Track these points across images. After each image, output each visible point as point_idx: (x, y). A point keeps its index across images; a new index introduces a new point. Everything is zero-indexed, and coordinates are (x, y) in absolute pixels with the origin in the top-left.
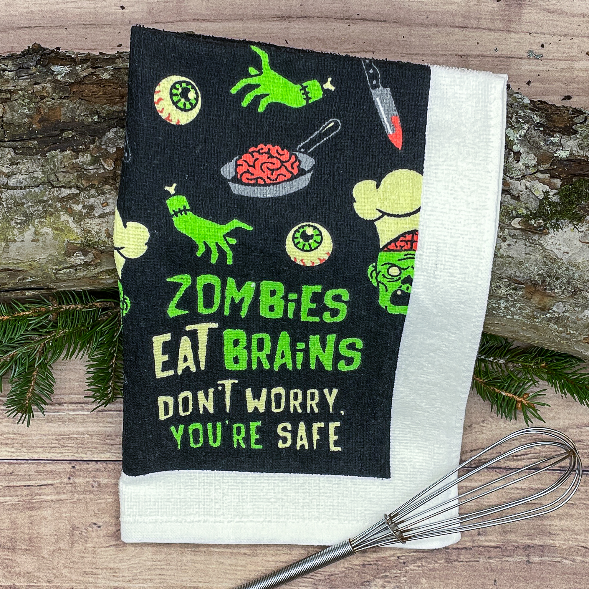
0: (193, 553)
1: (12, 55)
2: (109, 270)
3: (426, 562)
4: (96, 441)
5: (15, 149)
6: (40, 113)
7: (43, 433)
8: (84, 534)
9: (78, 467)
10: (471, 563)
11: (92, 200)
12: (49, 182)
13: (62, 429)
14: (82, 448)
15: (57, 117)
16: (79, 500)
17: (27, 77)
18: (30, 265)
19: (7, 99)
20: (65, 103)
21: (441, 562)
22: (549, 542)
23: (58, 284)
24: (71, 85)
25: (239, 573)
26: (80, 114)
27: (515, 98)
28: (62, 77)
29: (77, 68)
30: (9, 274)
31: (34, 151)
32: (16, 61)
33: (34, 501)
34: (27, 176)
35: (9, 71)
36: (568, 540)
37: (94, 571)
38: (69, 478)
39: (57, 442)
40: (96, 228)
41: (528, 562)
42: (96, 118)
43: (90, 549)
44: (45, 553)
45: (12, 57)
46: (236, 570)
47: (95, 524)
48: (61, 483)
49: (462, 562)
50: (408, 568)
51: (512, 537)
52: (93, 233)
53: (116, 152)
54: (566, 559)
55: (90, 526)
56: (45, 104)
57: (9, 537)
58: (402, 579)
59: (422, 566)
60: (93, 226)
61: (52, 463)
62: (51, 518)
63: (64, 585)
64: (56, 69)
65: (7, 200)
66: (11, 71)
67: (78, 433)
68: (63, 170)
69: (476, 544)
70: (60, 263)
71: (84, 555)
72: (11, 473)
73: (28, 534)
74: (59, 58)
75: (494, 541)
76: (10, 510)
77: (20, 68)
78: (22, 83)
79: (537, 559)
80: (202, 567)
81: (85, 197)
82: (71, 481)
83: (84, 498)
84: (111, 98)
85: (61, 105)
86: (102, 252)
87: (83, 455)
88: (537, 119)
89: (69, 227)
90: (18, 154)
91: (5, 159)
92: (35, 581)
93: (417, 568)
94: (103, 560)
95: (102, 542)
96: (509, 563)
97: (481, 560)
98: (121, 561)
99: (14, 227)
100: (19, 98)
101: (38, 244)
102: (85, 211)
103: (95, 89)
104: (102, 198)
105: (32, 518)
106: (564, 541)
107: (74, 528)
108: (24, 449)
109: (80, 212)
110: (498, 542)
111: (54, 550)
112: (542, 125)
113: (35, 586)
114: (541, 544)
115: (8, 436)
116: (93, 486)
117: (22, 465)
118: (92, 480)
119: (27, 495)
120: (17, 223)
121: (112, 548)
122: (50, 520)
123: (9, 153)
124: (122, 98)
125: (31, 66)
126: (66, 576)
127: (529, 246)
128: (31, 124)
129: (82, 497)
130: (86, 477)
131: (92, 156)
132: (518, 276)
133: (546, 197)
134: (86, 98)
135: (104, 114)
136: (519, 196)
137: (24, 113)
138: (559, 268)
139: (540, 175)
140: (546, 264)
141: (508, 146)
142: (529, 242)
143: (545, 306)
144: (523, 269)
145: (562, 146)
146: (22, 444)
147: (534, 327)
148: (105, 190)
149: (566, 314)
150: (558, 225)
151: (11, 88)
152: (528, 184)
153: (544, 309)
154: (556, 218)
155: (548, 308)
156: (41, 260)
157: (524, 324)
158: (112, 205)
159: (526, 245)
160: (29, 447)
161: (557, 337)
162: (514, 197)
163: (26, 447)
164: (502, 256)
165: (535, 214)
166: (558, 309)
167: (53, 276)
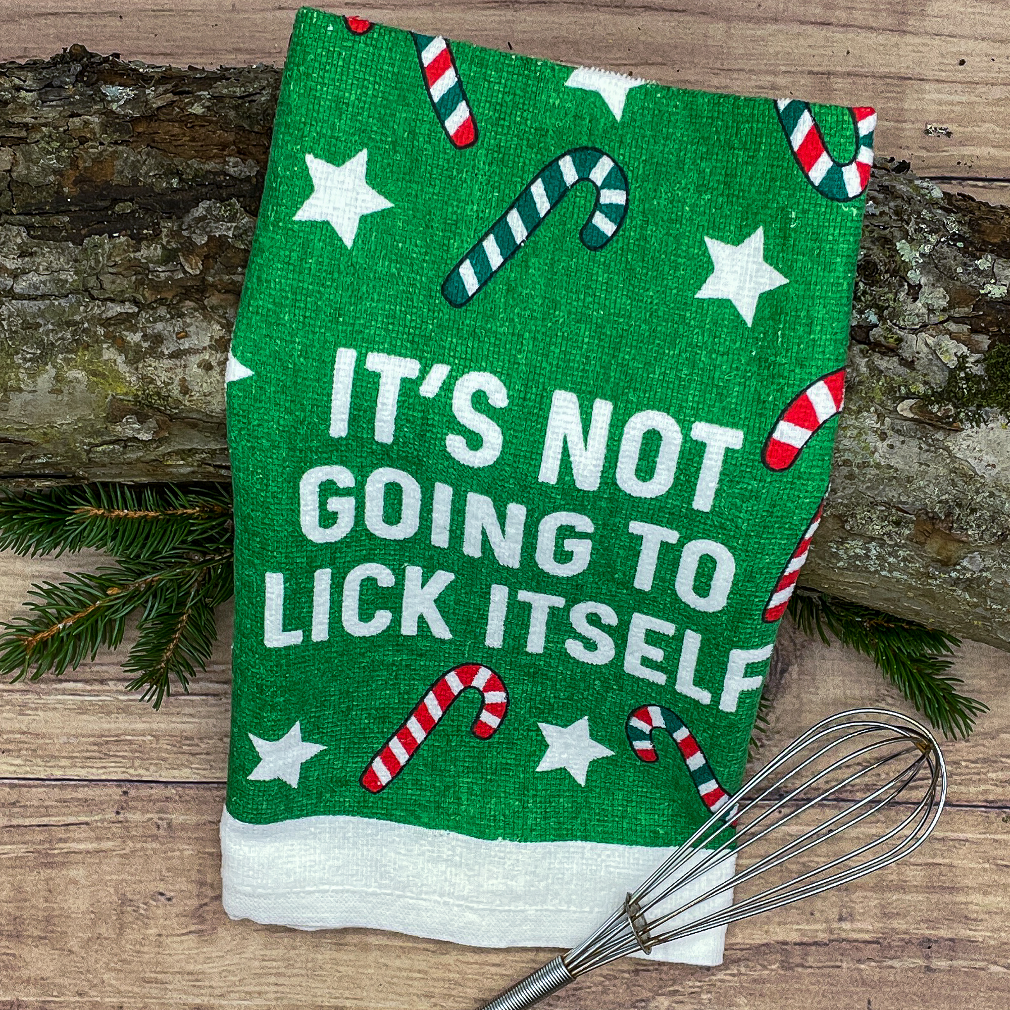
0: (334, 947)
1: (35, 63)
2: (183, 451)
3: (747, 966)
4: (165, 746)
5: (29, 227)
6: (78, 167)
7: (73, 732)
8: (142, 912)
9: (132, 793)
10: (827, 970)
11: (160, 326)
12: (86, 290)
13: (106, 726)
14: (142, 759)
15: (106, 176)
16: (133, 852)
17: (59, 103)
18: (45, 434)
19: (20, 138)
20: (122, 152)
21: (774, 967)
22: (964, 933)
23: (93, 470)
24: (134, 121)
25: (416, 983)
26: (147, 173)
27: (917, 186)
28: (120, 106)
29: (147, 92)
30: (6, 449)
31: (64, 233)
32: (40, 73)
33: (56, 852)
34: (48, 277)
35: (27, 91)
36: (999, 930)
37: (160, 976)
38: (118, 813)
39: (96, 748)
40: (164, 376)
41: (928, 969)
42: (175, 182)
43: (153, 938)
44: (74, 944)
45: (34, 66)
46: (411, 979)
47: (162, 894)
48: (102, 821)
49: (811, 967)
50: (714, 978)
52: (159, 383)
53: (206, 244)
54: (995, 963)
55: (153, 897)
56: (87, 152)
57: (9, 914)
58: (704, 996)
59: (740, 974)
60: (159, 372)
61: (87, 786)
62: (83, 881)
63: (107, 1000)
64: (111, 91)
65: (9, 317)
66: (31, 91)
67: (134, 733)
68: (111, 270)
69: (835, 937)
70: (98, 433)
71: (142, 949)
72: (14, 803)
73: (45, 909)
74: (116, 73)
75: (868, 931)
76: (13, 868)
77: (46, 86)
78: (50, 113)
79: (943, 964)
80: (350, 971)
81: (148, 320)
82: (121, 817)
83: (142, 849)
84: (204, 148)
85: (114, 155)
86: (171, 418)
87: (142, 772)
88: (954, 228)
89: (118, 371)
90: (33, 237)
91: (11, 245)
92: (55, 993)
93: (730, 978)
94: (175, 957)
95: (175, 926)
96: (894, 971)
97: (844, 965)
98: (208, 959)
99: (19, 366)
100: (42, 138)
101: (60, 397)
102: (145, 345)
103: (176, 130)
104: (178, 324)
105: (51, 883)
106: (992, 931)
107: (125, 901)
108: (39, 760)
109: (138, 345)
110: (874, 932)
111: (89, 939)
112: (961, 238)
113: (55, 1002)
114: (950, 936)
115: (11, 736)
116: (158, 827)
117: (34, 790)
118: (157, 816)
119: (41, 842)
120: (25, 359)
121: (191, 936)
122: (83, 886)
123: (19, 234)
124: (223, 150)
125: (66, 83)
126: (110, 985)
127: (927, 451)
128: (60, 186)
129: (139, 846)
130: (148, 812)
131: (164, 248)
132: (904, 503)
133: (961, 366)
134: (159, 146)
135: (189, 174)
136: (913, 362)
137: (48, 166)
138: (977, 492)
139: (952, 327)
140: (954, 485)
141: (899, 271)
142: (926, 443)
143: (949, 558)
144: (914, 490)
145: (994, 275)
146: (35, 751)
147: (929, 595)
148: (184, 310)
149: (984, 574)
150: (980, 416)
151: (29, 120)
152: (930, 341)
153: (946, 564)
154: (976, 403)
155: (953, 561)
156: (64, 427)
157: (910, 587)
158: (194, 337)
159: (920, 448)
160: (47, 756)
161: (967, 613)
162: (904, 362)
163: (41, 757)
164: (878, 466)
165: (940, 394)
166: (972, 564)
167: (84, 457)
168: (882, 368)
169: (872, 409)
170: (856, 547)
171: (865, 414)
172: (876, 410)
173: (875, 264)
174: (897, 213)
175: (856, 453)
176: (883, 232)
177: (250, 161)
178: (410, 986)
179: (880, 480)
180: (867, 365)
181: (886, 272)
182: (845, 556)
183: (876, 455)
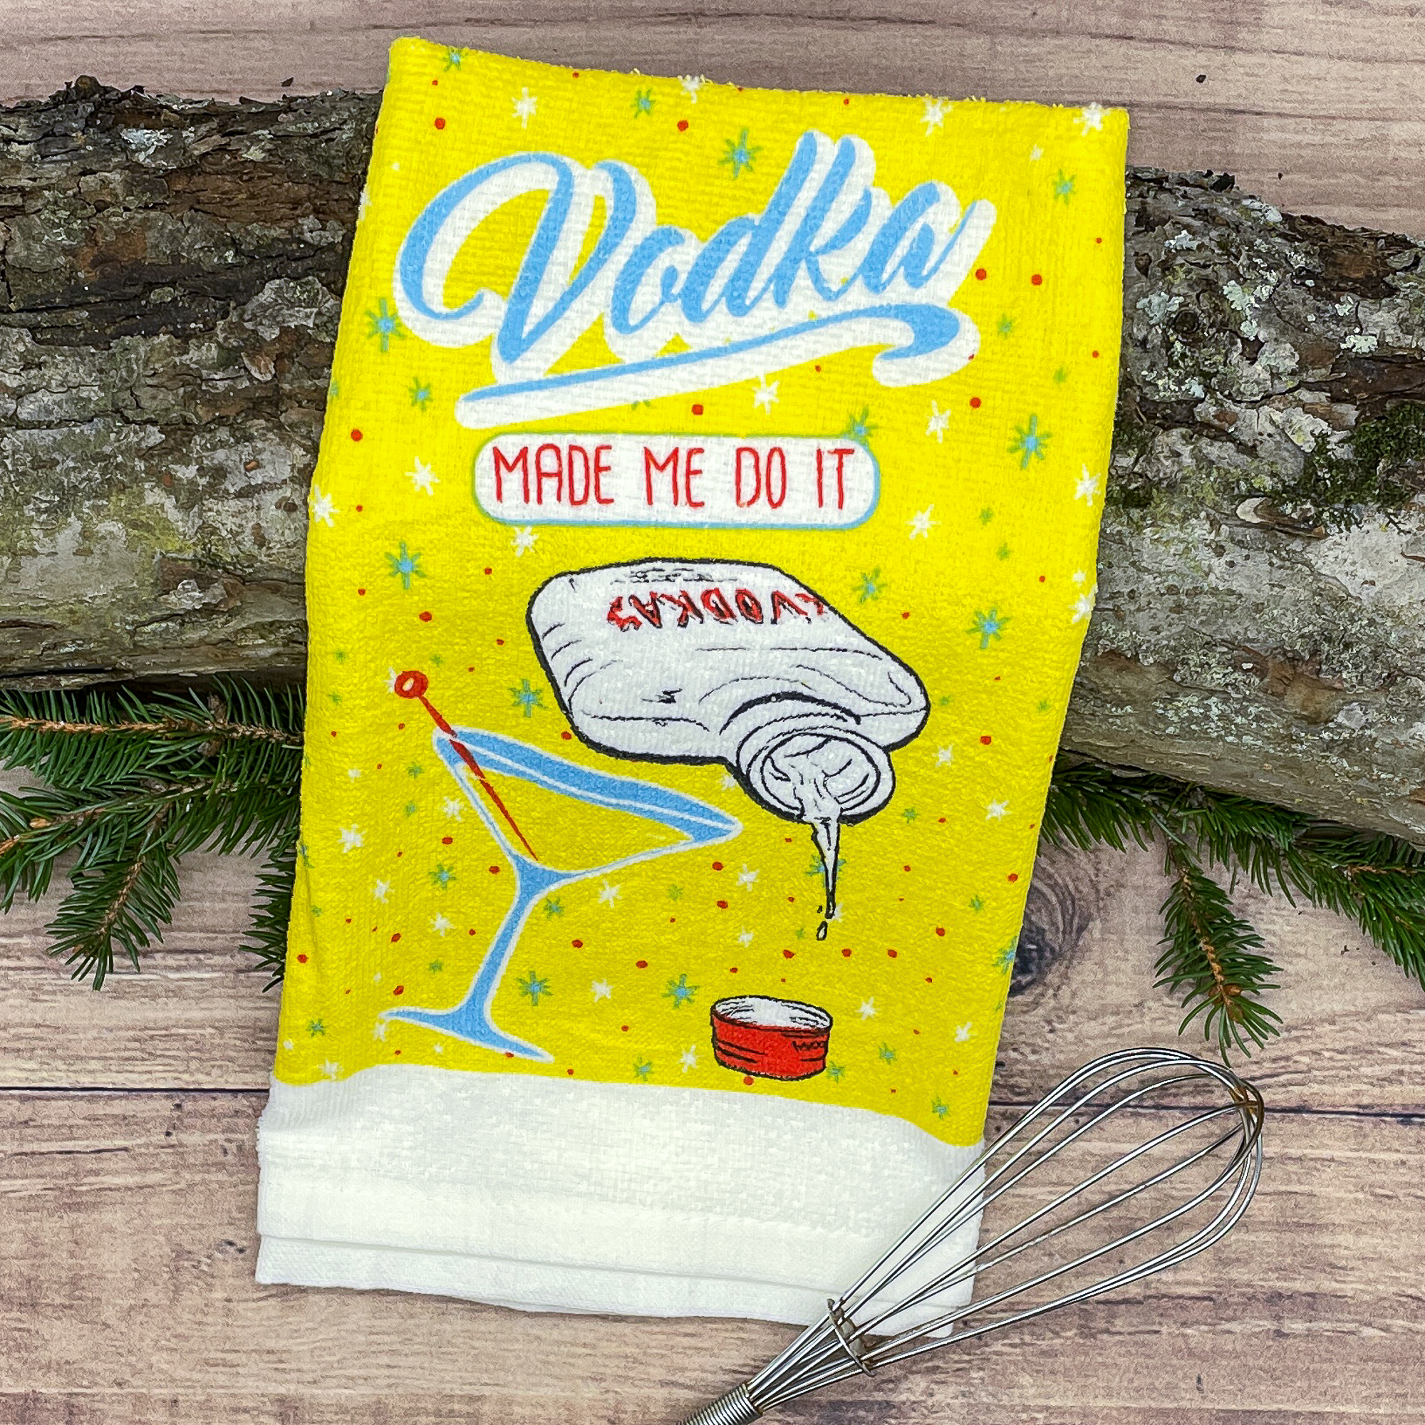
1: (28, 105)
2: (263, 625)
4: (233, 1042)
5: (34, 329)
6: (96, 243)
7: (105, 1024)
8: (205, 1268)
9: (188, 1106)
10: (1142, 1337)
11: (220, 455)
12: (117, 411)
13: (150, 1014)
14: (200, 1059)
15: (135, 253)
16: (191, 1186)
17: (65, 157)
18: (71, 612)
19: (15, 208)
20: (156, 219)
21: (1069, 1334)
22: (1328, 1285)
23: (140, 659)
24: (169, 174)
25: (580, 1362)
26: (191, 246)
27: (1246, 208)
28: (149, 157)
29: (185, 134)
30: (19, 635)
31: (82, 335)
32: (36, 119)
33: (84, 1188)
34: (64, 396)
35: (20, 143)
36: (1376, 1281)
37: (228, 1357)
38: (168, 1134)
39: (137, 1045)
40: (231, 523)
41: (1278, 1333)
42: (230, 255)
43: (220, 1305)
44: (109, 1314)
45: (27, 108)
46: (574, 1356)
47: (231, 1244)
48: (147, 1146)
49: (1119, 1333)
50: (988, 1349)
51: (1238, 1274)
52: (224, 533)
53: (279, 339)
54: (1369, 1325)
55: (218, 1248)
56: (107, 222)
57: (22, 1275)
58: (974, 1375)
59: (1024, 1344)
60: (223, 518)
61: (126, 1098)
62: (123, 1229)
63: (156, 1391)
64: (135, 136)
65: (14, 453)
66: (25, 143)
67: (189, 1024)
68: (150, 381)
69: (1153, 1291)
70: (145, 607)
71: (205, 1320)
72: (26, 1122)
73: (69, 1269)
74: (141, 112)
75: (1196, 1284)
76: (25, 1210)
77: (46, 135)
78: (53, 171)
79: (1299, 1326)
80: (490, 1347)
81: (204, 448)
82: (173, 1140)
83: (203, 1182)
84: (268, 208)
85: (146, 224)
86: (244, 580)
87: (201, 1077)
88: (1299, 260)
89: (167, 519)
90: (40, 342)
91: (11, 354)
92: (85, 1383)
93: (1010, 1350)
94: (251, 1330)
95: (249, 1287)
96: (1232, 1337)
97: (1164, 1329)
98: (295, 1332)
99: (31, 520)
100: (45, 206)
101: (89, 560)
102: (203, 481)
103: (228, 186)
104: (246, 450)
105: (78, 1231)
106: (1365, 1283)
107: (180, 1253)
108: (60, 1064)
109: (192, 482)
110: (1205, 1284)
111: (132, 1307)
112: (1311, 274)
113: (85, 1395)
114: (1309, 1290)
115: (22, 1031)
116: (225, 1152)
117: (53, 1103)
118: (222, 1136)
119: (65, 1176)
120: (38, 510)
121: (272, 1301)
122: (123, 1235)
123: (20, 339)
124: (294, 209)
125: (73, 130)
126: (161, 1371)
127: (1280, 567)
128: (73, 269)
129: (198, 1178)
130: (210, 1131)
131: (219, 345)
132: (1253, 641)
133: (1321, 448)
134: (206, 208)
135: (249, 245)
136: (1254, 447)
137: (55, 243)
138: (1352, 621)
139: (1305, 396)
140: (1320, 611)
141: (1228, 323)
142: (1278, 556)
143: (1318, 713)
144: (1265, 622)
145: (1358, 323)
146: (53, 1050)
147: (1292, 765)
148: (253, 431)
149: (1368, 732)
150: (1350, 515)
151: (25, 182)
152: (1277, 417)
153: (1315, 720)
154: (1344, 498)
155: (1324, 716)
156: (98, 601)
157: (1267, 757)
158: (269, 467)
159: (1271, 564)
160: (70, 1057)
161: (1346, 788)
162: (1242, 448)
163: (62, 1058)
164: (1214, 591)
165: (1294, 489)
166: (1350, 720)
167: (127, 640)
168: (1213, 458)
169: (1203, 514)
170: (1189, 703)
171: (1193, 521)
172: (1208, 516)
173: (1195, 316)
174: (1221, 245)
175: (1183, 576)
176: (1204, 272)
177: (332, 224)
178: (572, 1365)
179: (1217, 612)
180: (1193, 456)
181: (1211, 326)
182: (1176, 719)
183: (1212, 577)
